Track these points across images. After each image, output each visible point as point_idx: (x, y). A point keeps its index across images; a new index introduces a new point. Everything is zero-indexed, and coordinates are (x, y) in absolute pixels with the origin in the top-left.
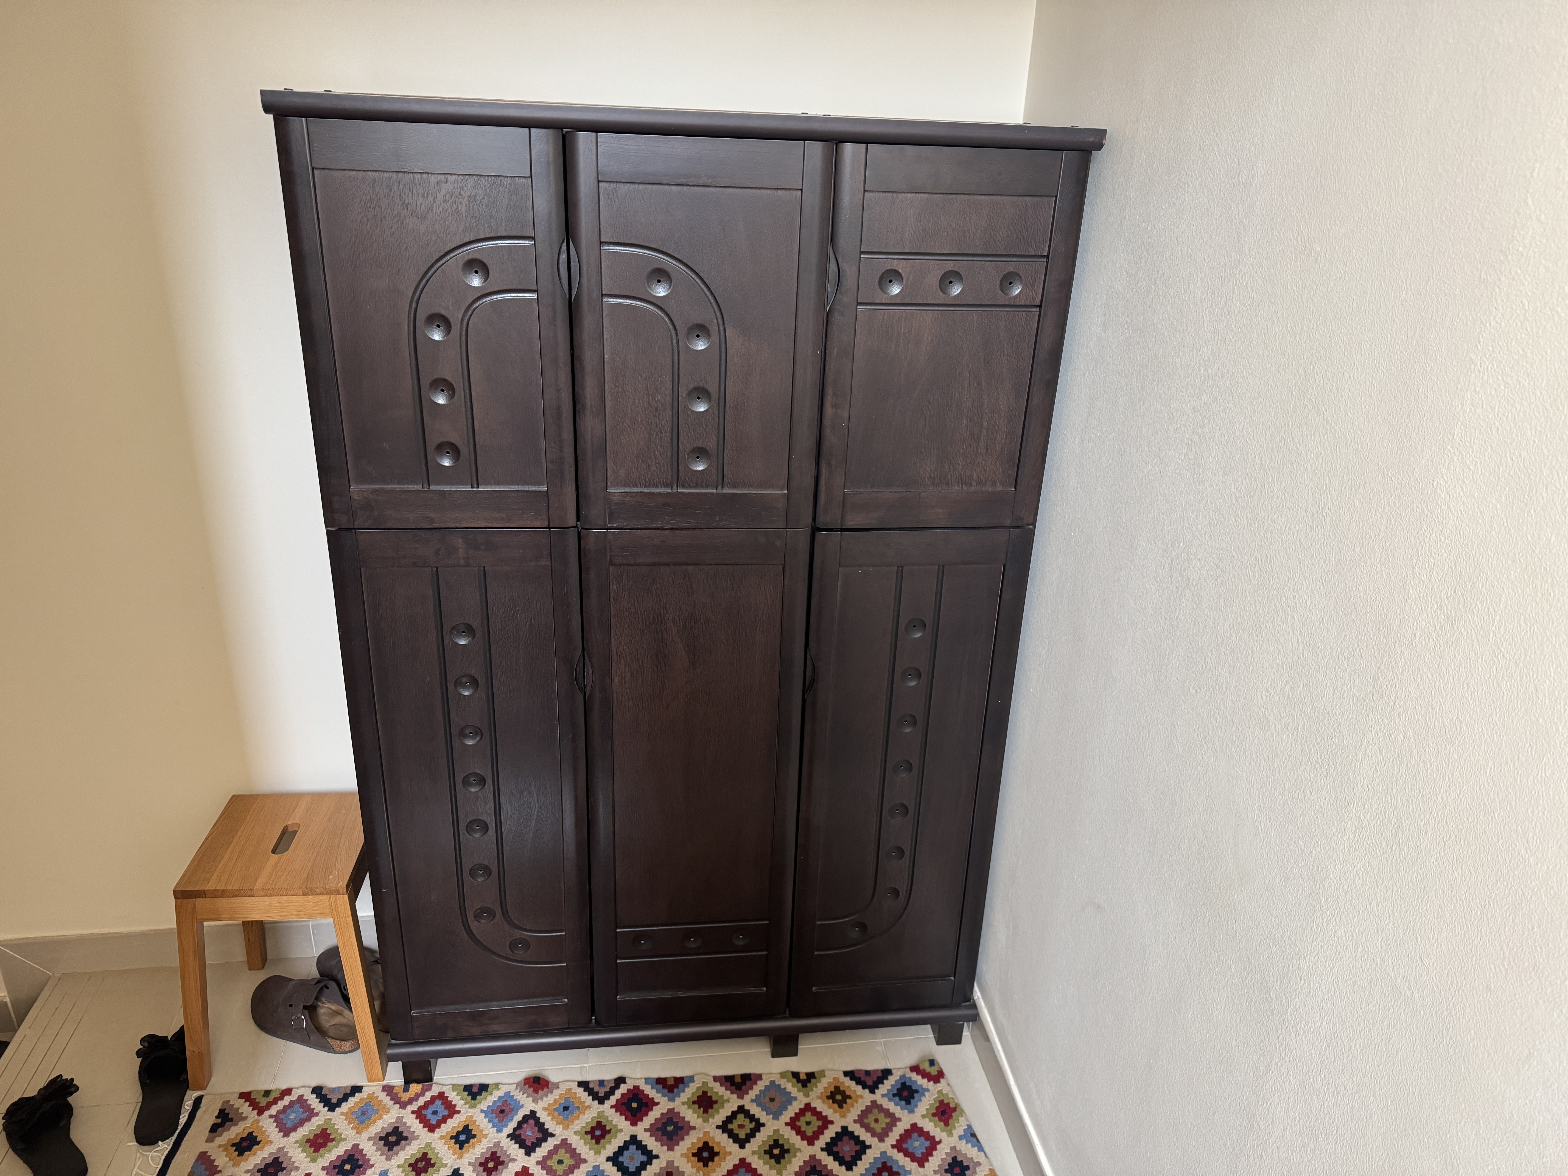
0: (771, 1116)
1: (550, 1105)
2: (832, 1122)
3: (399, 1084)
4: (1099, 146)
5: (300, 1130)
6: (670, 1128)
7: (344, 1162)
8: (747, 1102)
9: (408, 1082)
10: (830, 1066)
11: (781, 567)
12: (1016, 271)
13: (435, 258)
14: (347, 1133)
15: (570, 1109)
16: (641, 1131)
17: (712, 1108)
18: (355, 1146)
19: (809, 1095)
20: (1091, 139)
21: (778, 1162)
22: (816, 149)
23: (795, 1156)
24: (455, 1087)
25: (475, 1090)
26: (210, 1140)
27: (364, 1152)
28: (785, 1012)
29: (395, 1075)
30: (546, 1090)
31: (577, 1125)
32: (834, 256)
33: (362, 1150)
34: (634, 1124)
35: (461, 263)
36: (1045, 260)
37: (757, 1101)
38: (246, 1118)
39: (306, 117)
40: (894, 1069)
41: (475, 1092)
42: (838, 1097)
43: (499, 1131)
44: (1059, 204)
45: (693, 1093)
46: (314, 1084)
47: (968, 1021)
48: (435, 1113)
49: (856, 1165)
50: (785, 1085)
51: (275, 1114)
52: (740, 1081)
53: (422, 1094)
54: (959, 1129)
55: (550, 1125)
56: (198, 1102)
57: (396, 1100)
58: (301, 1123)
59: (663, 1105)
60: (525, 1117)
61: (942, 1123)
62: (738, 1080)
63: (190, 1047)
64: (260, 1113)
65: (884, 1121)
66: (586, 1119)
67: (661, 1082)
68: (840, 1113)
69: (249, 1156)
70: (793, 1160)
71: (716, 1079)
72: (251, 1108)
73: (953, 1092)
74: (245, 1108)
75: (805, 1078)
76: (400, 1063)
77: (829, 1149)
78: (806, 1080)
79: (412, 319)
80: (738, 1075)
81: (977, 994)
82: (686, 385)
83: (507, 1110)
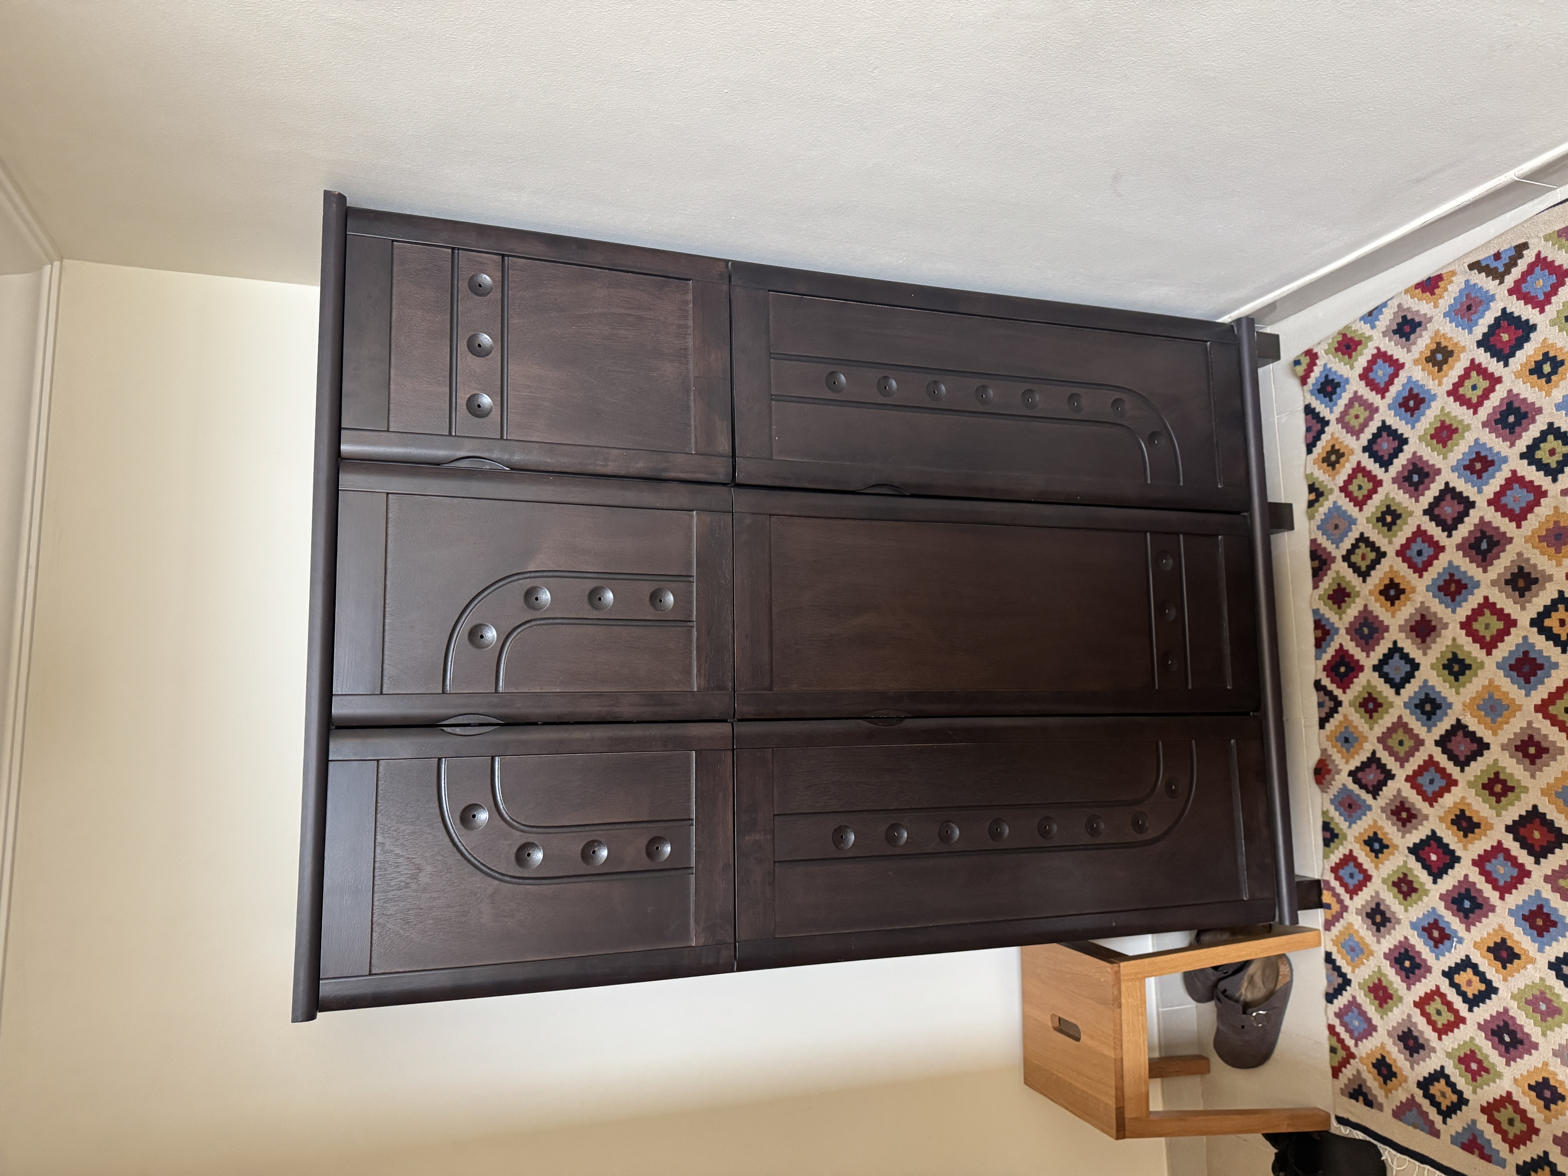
0: (1353, 526)
1: (1343, 757)
2: (1359, 463)
3: (1323, 915)
4: (342, 198)
5: (1369, 1015)
6: (1366, 630)
7: (1403, 968)
8: (1338, 553)
9: (1320, 905)
10: (1302, 469)
11: (774, 518)
12: (467, 281)
13: (460, 857)
14: (1373, 965)
15: (1347, 736)
16: (1368, 660)
17: (1345, 589)
18: (1386, 956)
19: (1331, 489)
20: (334, 206)
21: (1399, 516)
22: (347, 480)
23: (1393, 499)
24: (1326, 856)
25: (1328, 835)
26: (1380, 1108)
27: (1392, 947)
28: (1244, 516)
29: (1312, 918)
30: (1328, 762)
31: (1363, 727)
32: (454, 463)
33: (1390, 949)
34: (1361, 668)
35: (464, 831)
36: (456, 251)
37: (1337, 542)
38: (1358, 1071)
39: (319, 979)
40: (1304, 402)
41: (1330, 836)
42: (1333, 458)
43: (1369, 808)
44: (400, 238)
45: (1330, 609)
46: (1323, 1001)
47: (1254, 327)
48: (1352, 876)
49: (1402, 434)
50: (1321, 515)
51: (1353, 1041)
52: (1317, 562)
53: (1333, 890)
54: (1364, 329)
55: (1363, 756)
56: (1341, 1121)
57: (1338, 917)
58: (1363, 1014)
59: (1342, 640)
60: (1355, 782)
61: (1359, 348)
62: (1316, 563)
63: (1284, 1129)
64: (1352, 1056)
65: (1357, 409)
66: (1358, 720)
67: (1320, 643)
68: (1349, 455)
69: (1396, 1067)
70: (1397, 501)
71: (1316, 586)
72: (1348, 1066)
73: (1328, 338)
74: (1348, 1072)
75: (1314, 493)
76: (1299, 912)
77: (1385, 464)
78: (1316, 492)
79: (521, 881)
80: (1312, 564)
81: (1226, 319)
82: (587, 612)
83: (1348, 801)
